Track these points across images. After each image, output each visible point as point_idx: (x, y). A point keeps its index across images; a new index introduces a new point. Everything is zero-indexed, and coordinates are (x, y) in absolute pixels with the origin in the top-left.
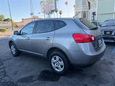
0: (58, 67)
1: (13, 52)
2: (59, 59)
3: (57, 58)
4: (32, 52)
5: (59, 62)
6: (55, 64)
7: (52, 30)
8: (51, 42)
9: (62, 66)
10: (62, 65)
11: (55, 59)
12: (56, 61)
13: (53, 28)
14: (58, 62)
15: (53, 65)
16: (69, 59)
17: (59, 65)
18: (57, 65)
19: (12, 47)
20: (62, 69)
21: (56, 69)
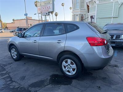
0: (70, 70)
1: (14, 56)
2: (71, 62)
3: (69, 61)
4: (39, 56)
5: (71, 65)
6: (67, 68)
7: (63, 33)
9: (74, 70)
10: (74, 68)
11: (66, 62)
12: (67, 64)
13: (64, 31)
14: (69, 65)
15: (64, 69)
16: (83, 62)
17: (70, 69)
18: (68, 68)
19: (12, 51)
20: (74, 73)
21: (68, 73)
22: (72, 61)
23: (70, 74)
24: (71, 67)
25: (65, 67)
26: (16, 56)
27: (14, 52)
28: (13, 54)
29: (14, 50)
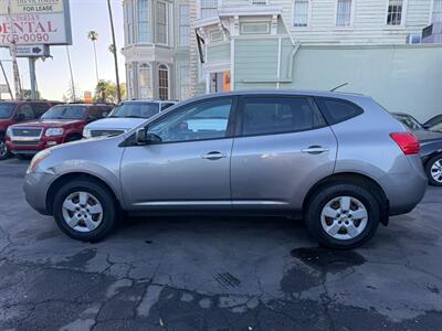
0: (346, 226)
2: (353, 203)
5: (351, 212)
6: (336, 222)
7: (318, 125)
8: (332, 158)
10: (359, 217)
12: (338, 211)
14: (344, 212)
17: (347, 223)
18: (340, 222)
20: (359, 230)
22: (355, 200)
23: (347, 237)
24: (350, 216)
25: (329, 221)
26: (95, 220)
27: (83, 206)
28: (76, 215)
29: (83, 197)
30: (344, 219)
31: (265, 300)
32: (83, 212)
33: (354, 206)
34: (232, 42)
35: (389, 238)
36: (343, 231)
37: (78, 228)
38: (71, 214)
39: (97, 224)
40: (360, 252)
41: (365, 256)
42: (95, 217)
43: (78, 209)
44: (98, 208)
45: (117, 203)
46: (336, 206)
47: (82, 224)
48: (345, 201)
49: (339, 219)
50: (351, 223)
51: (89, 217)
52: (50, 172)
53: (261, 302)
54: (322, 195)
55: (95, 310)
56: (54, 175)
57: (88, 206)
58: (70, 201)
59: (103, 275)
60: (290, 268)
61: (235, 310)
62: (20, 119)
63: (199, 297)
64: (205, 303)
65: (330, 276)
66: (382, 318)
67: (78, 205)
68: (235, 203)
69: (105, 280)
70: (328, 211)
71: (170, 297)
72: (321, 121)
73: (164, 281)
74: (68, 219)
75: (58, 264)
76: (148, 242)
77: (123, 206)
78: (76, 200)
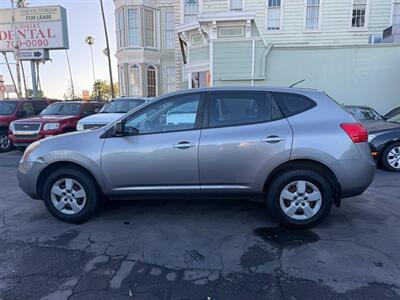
0: (303, 207)
1: (65, 207)
2: (308, 186)
4: (198, 187)
5: (307, 195)
6: (293, 204)
8: (287, 146)
9: (313, 204)
10: (314, 199)
11: (291, 189)
12: (295, 194)
14: (301, 195)
15: (286, 210)
17: (303, 204)
18: (297, 204)
20: (315, 211)
22: (310, 184)
23: (303, 217)
24: (306, 199)
25: (287, 203)
26: (80, 204)
27: (69, 191)
28: (63, 199)
29: (69, 183)
30: (300, 201)
31: (225, 274)
32: (69, 197)
33: (309, 190)
34: (211, 45)
35: (343, 218)
36: (300, 212)
37: (65, 211)
38: (58, 198)
39: (81, 207)
40: (316, 231)
41: (320, 235)
42: (80, 201)
43: (64, 194)
44: (82, 193)
45: (98, 188)
46: (293, 189)
47: (68, 207)
48: (301, 185)
49: (296, 201)
50: (307, 204)
51: (74, 201)
52: (40, 161)
53: (221, 276)
54: (280, 180)
55: (73, 282)
56: (43, 164)
57: (74, 191)
58: (58, 187)
59: (83, 252)
60: (251, 245)
61: (197, 283)
62: (22, 115)
63: (166, 271)
64: (171, 277)
65: (286, 252)
66: (327, 290)
67: (64, 191)
68: (203, 187)
69: (85, 256)
70: (286, 194)
71: (140, 271)
72: (279, 113)
73: (137, 257)
74: (56, 203)
75: (45, 243)
76: (126, 223)
77: (104, 191)
78: (62, 186)
